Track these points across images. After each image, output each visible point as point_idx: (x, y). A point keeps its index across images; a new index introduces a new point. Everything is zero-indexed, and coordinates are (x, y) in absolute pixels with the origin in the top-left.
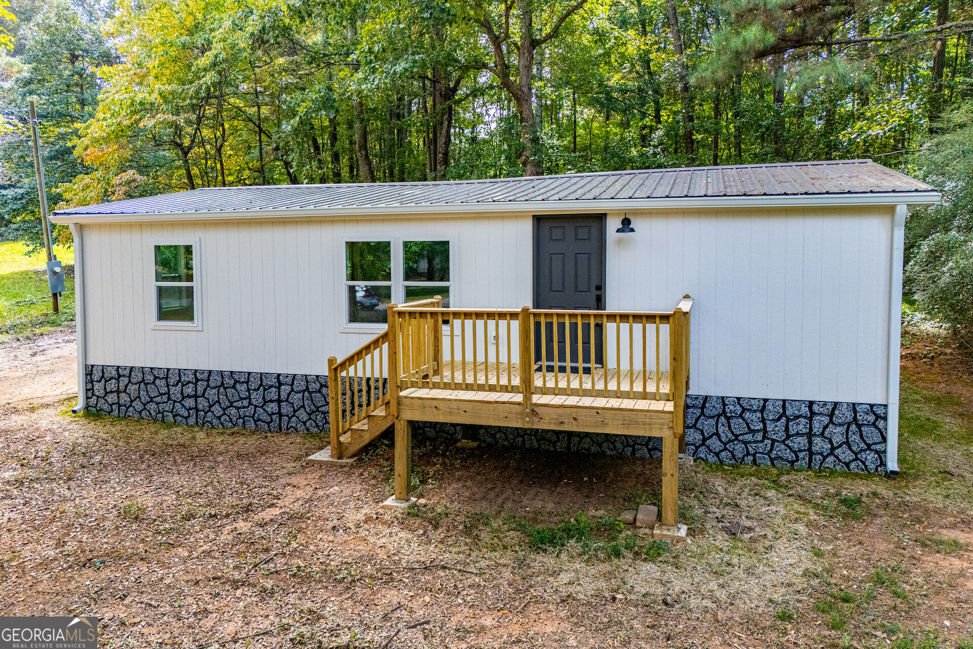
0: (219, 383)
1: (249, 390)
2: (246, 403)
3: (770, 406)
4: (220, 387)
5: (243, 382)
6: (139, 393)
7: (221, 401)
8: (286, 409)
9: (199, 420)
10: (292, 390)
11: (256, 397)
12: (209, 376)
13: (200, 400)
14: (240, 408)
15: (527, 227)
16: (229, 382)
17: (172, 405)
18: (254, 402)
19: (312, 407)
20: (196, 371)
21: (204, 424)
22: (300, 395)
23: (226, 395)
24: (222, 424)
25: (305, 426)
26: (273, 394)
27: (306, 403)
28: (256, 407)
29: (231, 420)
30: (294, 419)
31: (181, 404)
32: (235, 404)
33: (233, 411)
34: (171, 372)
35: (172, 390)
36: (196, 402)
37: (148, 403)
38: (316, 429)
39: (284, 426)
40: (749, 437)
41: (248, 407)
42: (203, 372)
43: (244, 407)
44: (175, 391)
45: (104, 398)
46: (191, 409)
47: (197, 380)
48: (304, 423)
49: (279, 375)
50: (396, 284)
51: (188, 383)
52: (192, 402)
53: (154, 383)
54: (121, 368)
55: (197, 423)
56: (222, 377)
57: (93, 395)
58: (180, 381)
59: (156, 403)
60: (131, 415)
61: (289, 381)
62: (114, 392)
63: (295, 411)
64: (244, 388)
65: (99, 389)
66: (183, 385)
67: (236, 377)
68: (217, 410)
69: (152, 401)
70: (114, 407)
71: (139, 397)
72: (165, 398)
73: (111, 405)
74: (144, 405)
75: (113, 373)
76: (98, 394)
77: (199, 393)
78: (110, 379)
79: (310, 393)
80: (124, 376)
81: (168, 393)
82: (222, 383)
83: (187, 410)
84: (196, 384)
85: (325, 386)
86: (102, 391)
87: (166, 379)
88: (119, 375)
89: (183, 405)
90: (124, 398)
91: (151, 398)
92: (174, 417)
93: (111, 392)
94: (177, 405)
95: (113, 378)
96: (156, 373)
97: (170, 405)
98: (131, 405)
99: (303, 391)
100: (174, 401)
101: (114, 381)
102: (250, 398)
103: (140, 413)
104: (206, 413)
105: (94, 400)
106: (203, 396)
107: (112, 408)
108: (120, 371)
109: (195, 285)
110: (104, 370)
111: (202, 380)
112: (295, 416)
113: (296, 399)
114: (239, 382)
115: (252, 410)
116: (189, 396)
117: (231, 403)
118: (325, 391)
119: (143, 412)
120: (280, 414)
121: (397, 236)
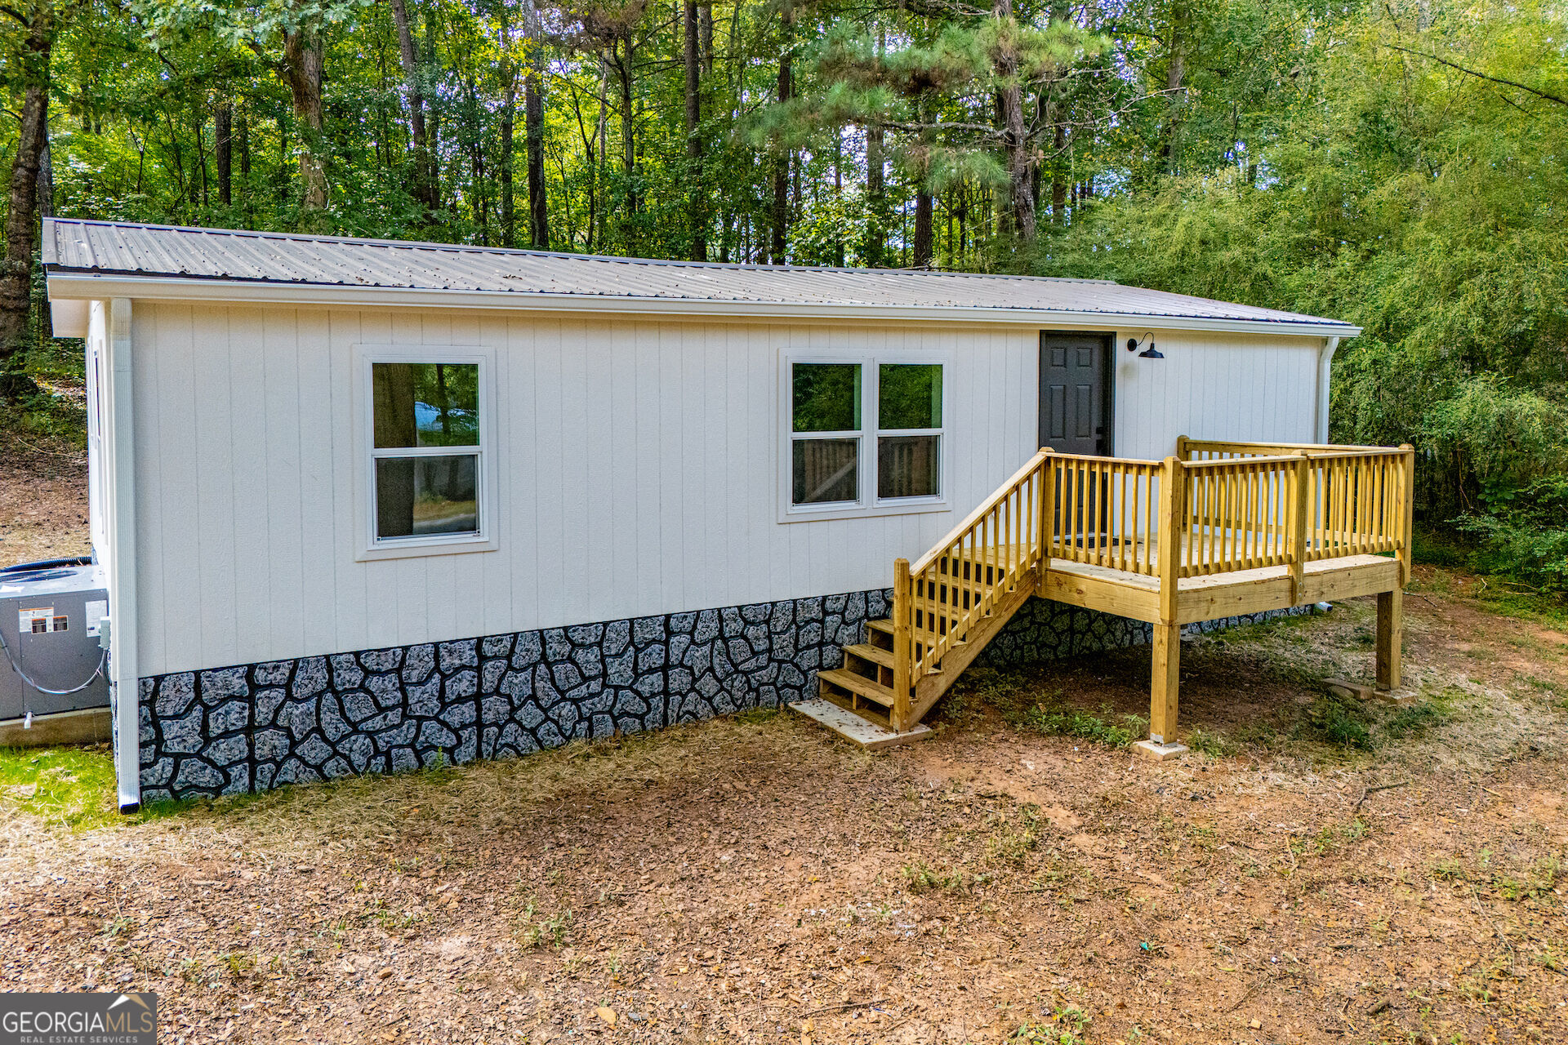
0: (536, 657)
1: (602, 660)
2: (595, 686)
4: (538, 662)
5: (591, 645)
6: (319, 720)
7: (539, 694)
8: (678, 680)
9: (484, 746)
10: (693, 642)
11: (619, 671)
12: (513, 645)
13: (487, 702)
14: (583, 699)
15: (1031, 350)
16: (557, 648)
17: (413, 730)
18: (615, 680)
19: (728, 667)
20: (480, 640)
21: (496, 751)
22: (706, 649)
23: (552, 680)
24: (539, 742)
25: (711, 704)
26: (654, 656)
27: (716, 661)
28: (617, 688)
29: (560, 728)
30: (692, 696)
31: (439, 721)
32: (573, 694)
33: (567, 709)
34: (413, 652)
35: (414, 694)
36: (479, 709)
37: (344, 737)
38: (731, 707)
39: (672, 714)
41: (601, 693)
42: (498, 639)
43: (592, 696)
44: (423, 698)
45: (198, 755)
46: (464, 726)
47: (483, 658)
48: (710, 700)
49: (668, 617)
50: (869, 434)
51: (457, 670)
52: (468, 711)
53: (363, 687)
54: (263, 666)
55: (479, 753)
56: (543, 642)
57: (159, 754)
58: (437, 669)
59: (370, 734)
60: (290, 777)
61: (687, 625)
62: (236, 732)
63: (695, 680)
64: (593, 655)
65: (180, 734)
66: (444, 677)
67: (577, 637)
68: (530, 715)
69: (356, 731)
70: (235, 772)
71: (319, 730)
72: (394, 717)
73: (223, 770)
74: (333, 745)
75: (238, 684)
76: (178, 748)
77: (487, 686)
78: (224, 701)
79: (725, 641)
80: (271, 686)
81: (405, 703)
82: (544, 655)
83: (455, 731)
84: (479, 669)
85: (753, 623)
86: (194, 740)
87: (398, 671)
88: (255, 687)
89: (444, 723)
90: (269, 742)
91: (354, 725)
92: (418, 754)
93: (227, 734)
94: (430, 727)
95: (232, 697)
96: (370, 663)
97: (409, 730)
98: (292, 755)
99: (713, 640)
100: (421, 719)
101: (236, 705)
102: (605, 674)
103: (319, 768)
104: (501, 728)
105: (164, 766)
106: (497, 692)
107: (227, 776)
108: (260, 676)
109: (484, 451)
110: (205, 683)
111: (495, 657)
112: (693, 689)
113: (698, 657)
114: (582, 645)
115: (608, 696)
116: (460, 700)
117: (562, 693)
118: (751, 632)
119: (331, 764)
120: (666, 692)
121: (870, 356)
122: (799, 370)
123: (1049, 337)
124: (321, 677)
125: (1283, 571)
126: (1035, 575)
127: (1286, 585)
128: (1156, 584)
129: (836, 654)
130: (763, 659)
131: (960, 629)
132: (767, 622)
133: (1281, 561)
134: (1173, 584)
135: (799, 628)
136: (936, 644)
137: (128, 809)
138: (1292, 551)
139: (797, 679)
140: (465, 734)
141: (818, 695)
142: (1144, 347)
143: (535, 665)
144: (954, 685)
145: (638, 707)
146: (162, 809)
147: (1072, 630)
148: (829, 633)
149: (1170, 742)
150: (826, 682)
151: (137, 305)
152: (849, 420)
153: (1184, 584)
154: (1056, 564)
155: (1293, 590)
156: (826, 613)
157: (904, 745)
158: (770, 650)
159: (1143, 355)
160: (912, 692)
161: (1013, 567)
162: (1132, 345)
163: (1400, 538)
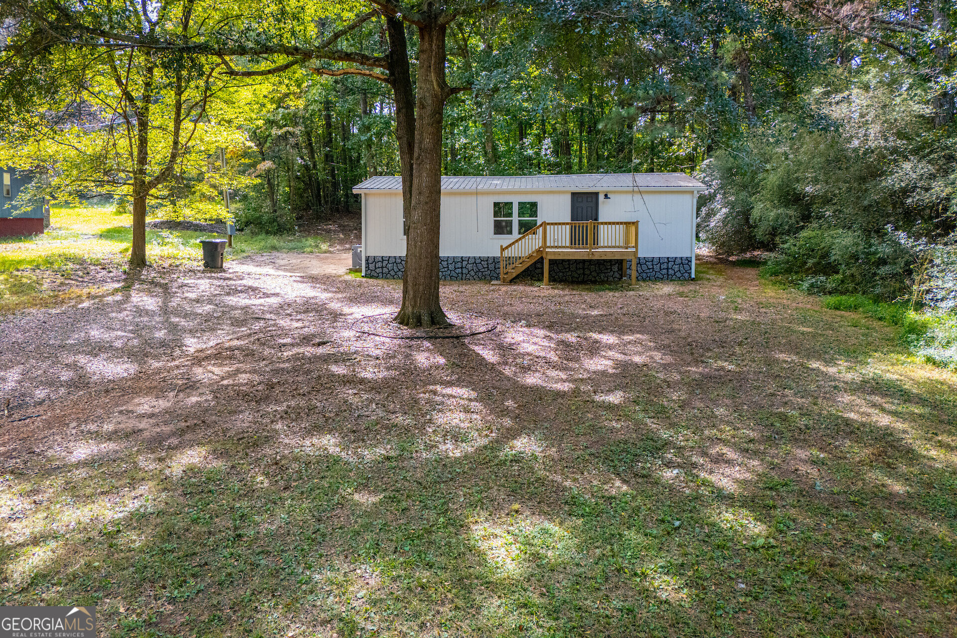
2: (446, 269)
3: (655, 260)
6: (393, 268)
8: (465, 271)
10: (468, 263)
11: (451, 267)
15: (568, 198)
18: (450, 269)
19: (477, 270)
22: (472, 265)
26: (459, 265)
27: (474, 268)
28: (451, 271)
33: (440, 273)
38: (478, 279)
39: (464, 278)
40: (648, 271)
45: (374, 271)
48: (473, 276)
49: (462, 257)
50: (515, 219)
53: (401, 263)
57: (368, 268)
59: (402, 272)
60: (388, 277)
61: (467, 259)
63: (469, 272)
64: (446, 263)
65: (372, 266)
70: (380, 274)
73: (378, 273)
74: (395, 273)
75: (380, 259)
76: (371, 268)
78: (378, 262)
79: (476, 264)
80: (386, 260)
85: (483, 261)
86: (374, 268)
88: (383, 260)
90: (385, 270)
91: (399, 270)
93: (379, 268)
96: (402, 259)
98: (389, 273)
99: (473, 263)
101: (380, 263)
102: (448, 267)
103: (393, 276)
105: (369, 272)
107: (378, 275)
108: (384, 258)
110: (375, 258)
112: (468, 274)
113: (470, 267)
114: (443, 261)
115: (449, 272)
118: (483, 263)
119: (395, 276)
120: (462, 273)
121: (515, 200)
122: (496, 205)
123: (574, 194)
124: (394, 260)
126: (540, 252)
130: (486, 269)
132: (487, 261)
135: (495, 263)
137: (363, 276)
139: (496, 275)
144: (518, 275)
145: (455, 275)
146: (368, 277)
147: (584, 274)
149: (546, 285)
152: (510, 215)
157: (500, 285)
158: (488, 267)
159: (607, 198)
160: (505, 275)
162: (605, 195)
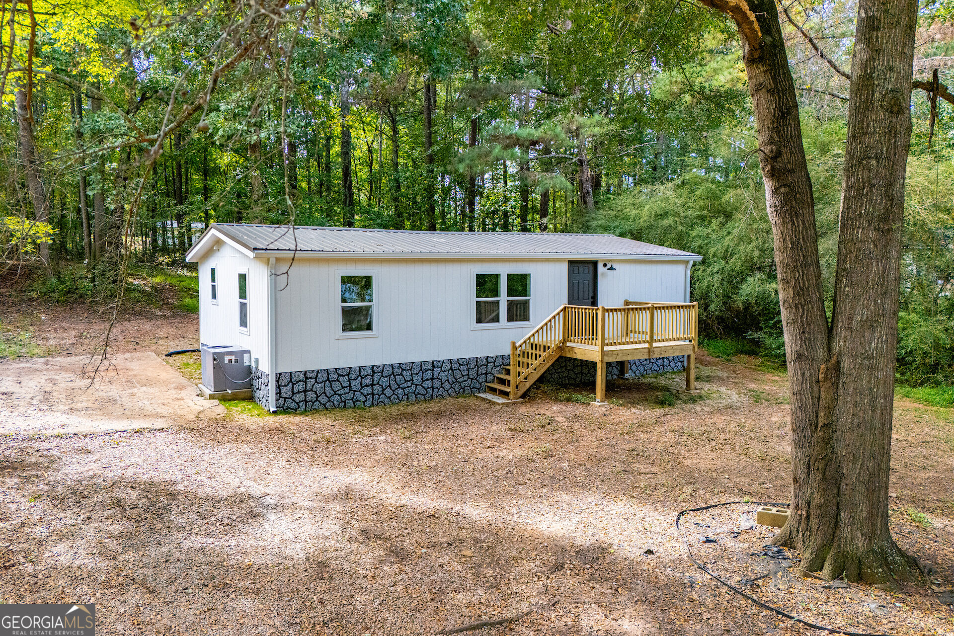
0: (390, 373)
1: (412, 375)
2: (409, 384)
5: (408, 370)
6: (325, 390)
7: (391, 385)
8: (437, 383)
9: (374, 402)
10: (442, 370)
11: (417, 379)
12: (383, 369)
13: (375, 387)
14: (405, 388)
15: (565, 267)
16: (397, 370)
18: (415, 382)
19: (454, 380)
20: (373, 366)
21: (378, 403)
22: (446, 373)
23: (396, 381)
24: (391, 402)
26: (429, 375)
27: (449, 377)
28: (416, 385)
29: (398, 397)
30: (441, 389)
31: (360, 392)
32: (402, 386)
33: (400, 391)
34: (353, 369)
35: (353, 383)
36: (373, 389)
37: (332, 396)
38: (455, 393)
39: (435, 395)
41: (411, 386)
42: (378, 366)
43: (408, 387)
44: (356, 384)
45: (291, 398)
46: (368, 394)
47: (374, 372)
48: (447, 391)
49: (433, 361)
50: (503, 299)
51: (366, 376)
52: (369, 390)
53: (338, 380)
54: (309, 371)
55: (373, 404)
56: (393, 368)
57: (280, 397)
58: (360, 375)
59: (339, 395)
60: (316, 407)
61: (439, 364)
62: (301, 392)
63: (442, 384)
64: (409, 373)
65: (286, 391)
66: (362, 378)
67: (403, 367)
68: (388, 392)
69: (335, 394)
70: (301, 404)
71: (324, 393)
72: (347, 390)
73: (297, 403)
74: (329, 398)
75: (302, 377)
76: (285, 396)
77: (375, 382)
78: (297, 382)
79: (453, 371)
80: (311, 378)
81: (350, 386)
82: (393, 372)
83: (365, 396)
84: (372, 376)
85: (462, 365)
86: (290, 393)
87: (348, 375)
88: (307, 378)
89: (362, 393)
91: (335, 392)
92: (354, 403)
93: (299, 392)
94: (357, 394)
95: (300, 381)
96: (340, 372)
97: (351, 395)
98: (317, 400)
99: (449, 370)
100: (355, 391)
101: (301, 383)
102: (412, 380)
103: (324, 405)
104: (379, 396)
105: (281, 401)
106: (378, 384)
107: (299, 405)
108: (308, 375)
109: (374, 304)
110: (293, 376)
111: (378, 372)
112: (442, 387)
113: (443, 376)
114: (405, 370)
115: (413, 387)
116: (367, 386)
117: (399, 385)
118: (461, 368)
119: (328, 404)
120: (433, 387)
121: (504, 271)
122: (479, 277)
123: (571, 263)
124: (325, 376)
125: (646, 345)
126: (561, 348)
127: (647, 350)
128: (598, 348)
129: (492, 378)
130: (466, 378)
131: (534, 366)
132: (467, 365)
133: (644, 342)
134: (602, 348)
135: (478, 367)
136: (525, 372)
137: (274, 412)
138: (648, 338)
139: (478, 386)
140: (368, 397)
141: (485, 392)
142: (609, 266)
143: (390, 376)
144: (532, 386)
145: (423, 392)
146: (281, 413)
148: (489, 370)
149: (602, 401)
150: (488, 387)
151: (277, 260)
152: (496, 293)
153: (606, 348)
154: (568, 344)
155: (649, 352)
156: (488, 363)
157: (514, 404)
158: (468, 375)
159: (608, 269)
160: (517, 387)
161: (553, 346)
162: (605, 265)
163: (693, 336)
